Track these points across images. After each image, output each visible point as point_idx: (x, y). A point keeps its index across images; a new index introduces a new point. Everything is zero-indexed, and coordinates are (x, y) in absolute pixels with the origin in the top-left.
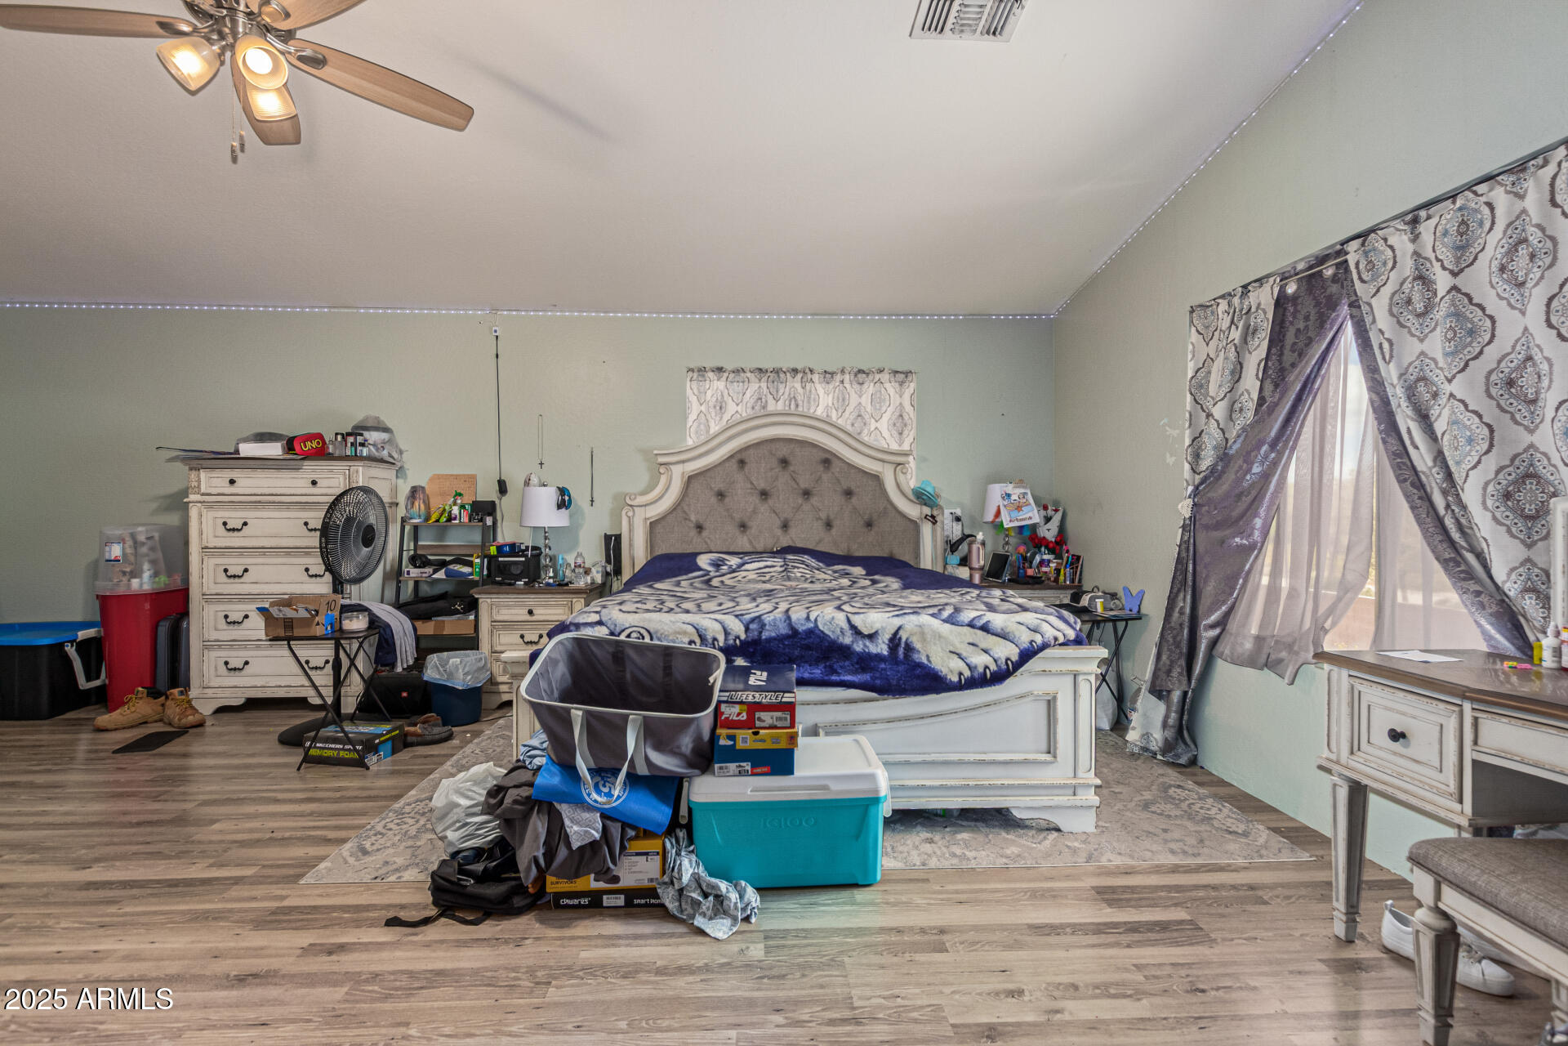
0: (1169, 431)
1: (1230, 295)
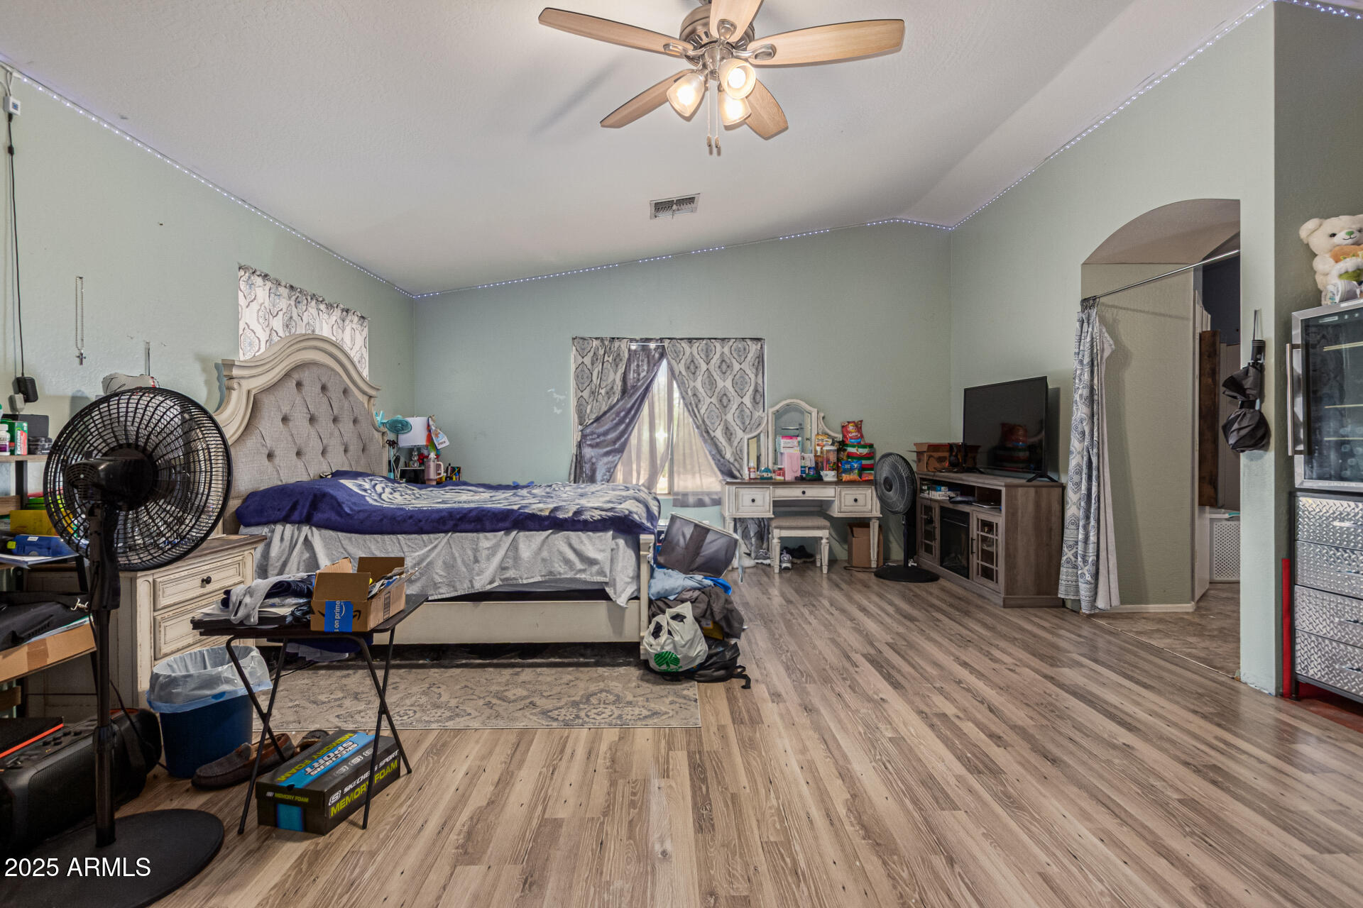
0: (555, 396)
1: (602, 340)
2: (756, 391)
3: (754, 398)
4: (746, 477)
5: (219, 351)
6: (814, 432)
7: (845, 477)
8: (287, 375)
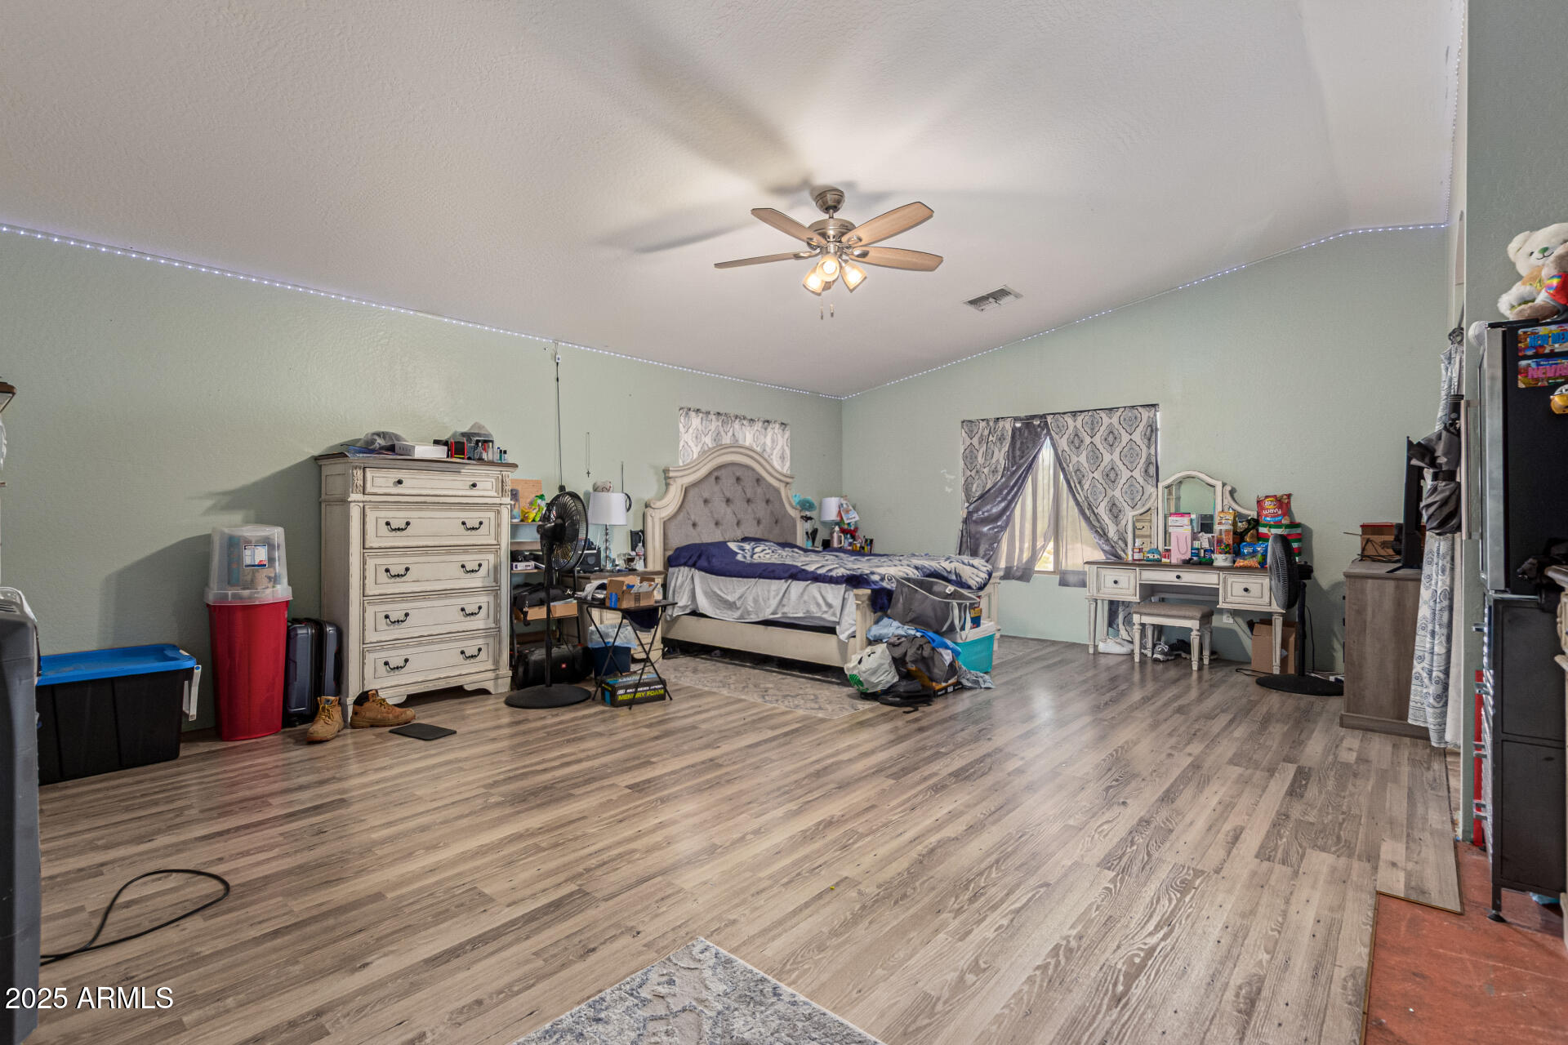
0: (947, 476)
1: (987, 421)
2: (1148, 463)
3: (1146, 471)
4: (1130, 558)
5: (663, 462)
6: (1219, 508)
7: (1240, 563)
8: (710, 474)
